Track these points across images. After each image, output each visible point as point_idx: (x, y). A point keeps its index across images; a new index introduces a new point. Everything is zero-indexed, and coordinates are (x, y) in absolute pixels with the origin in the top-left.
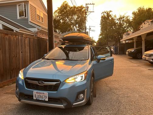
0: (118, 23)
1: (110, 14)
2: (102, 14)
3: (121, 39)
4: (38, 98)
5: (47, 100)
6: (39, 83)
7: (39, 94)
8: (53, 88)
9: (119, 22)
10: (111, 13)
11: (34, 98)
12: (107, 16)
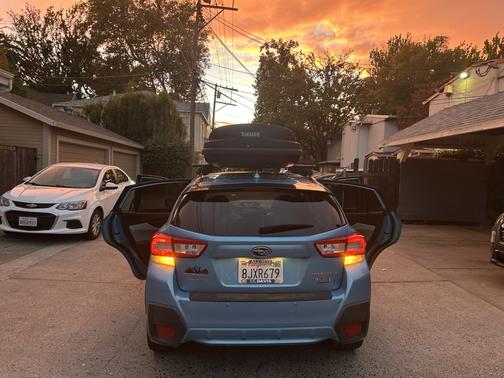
0: (318, 83)
1: (292, 53)
2: (264, 51)
3: (329, 143)
9: (322, 83)
10: (293, 51)
12: (281, 58)
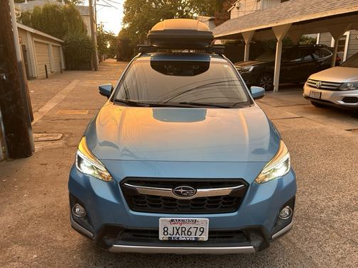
4: (175, 236)
5: (205, 237)
6: (179, 193)
7: (178, 226)
8: (223, 203)
11: (161, 237)
